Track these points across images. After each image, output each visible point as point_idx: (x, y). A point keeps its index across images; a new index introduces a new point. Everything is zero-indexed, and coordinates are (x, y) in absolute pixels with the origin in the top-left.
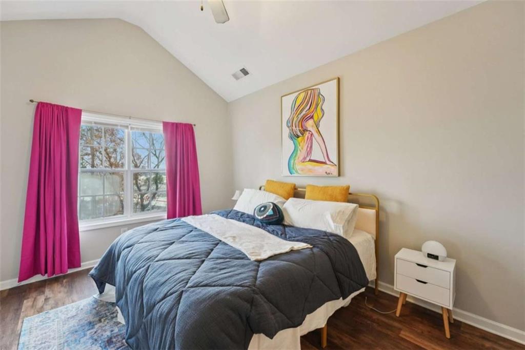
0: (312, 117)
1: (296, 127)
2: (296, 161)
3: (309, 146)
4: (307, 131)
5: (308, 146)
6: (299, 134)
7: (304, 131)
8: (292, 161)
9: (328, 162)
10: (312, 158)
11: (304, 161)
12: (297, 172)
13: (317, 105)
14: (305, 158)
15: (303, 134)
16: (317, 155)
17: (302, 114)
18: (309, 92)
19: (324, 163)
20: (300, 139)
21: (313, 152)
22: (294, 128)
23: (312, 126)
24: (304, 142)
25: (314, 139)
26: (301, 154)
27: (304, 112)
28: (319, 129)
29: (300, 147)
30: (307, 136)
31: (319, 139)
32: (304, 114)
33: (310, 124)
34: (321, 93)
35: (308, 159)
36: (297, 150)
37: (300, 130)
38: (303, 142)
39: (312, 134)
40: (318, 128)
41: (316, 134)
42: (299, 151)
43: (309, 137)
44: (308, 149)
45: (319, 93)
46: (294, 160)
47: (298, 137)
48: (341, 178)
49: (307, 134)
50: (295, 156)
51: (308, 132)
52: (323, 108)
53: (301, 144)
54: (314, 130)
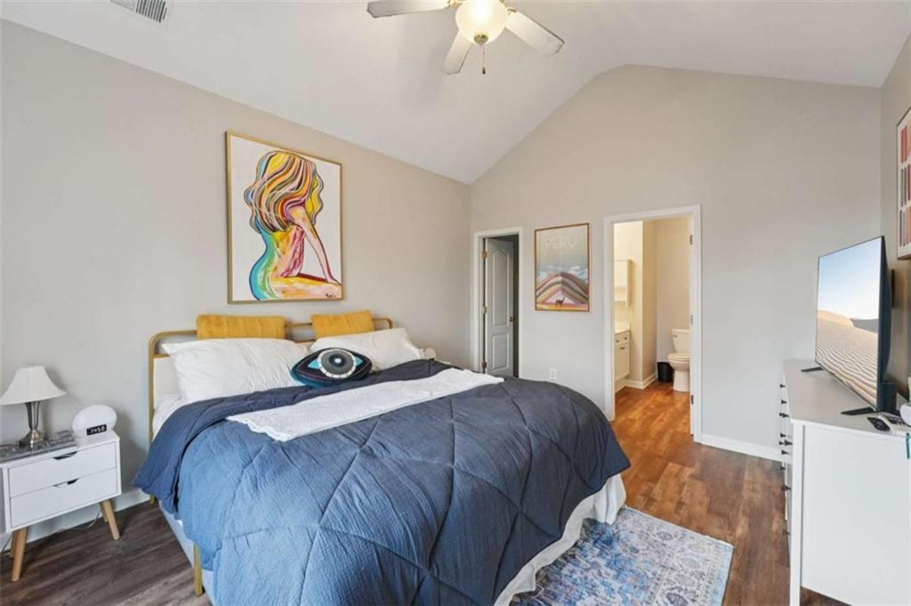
0: (303, 204)
1: (269, 210)
2: (269, 274)
3: (298, 250)
4: (294, 224)
5: (295, 251)
6: (276, 224)
7: (287, 222)
8: (260, 274)
9: (329, 280)
10: (303, 272)
11: (287, 274)
12: (271, 294)
13: (311, 189)
14: (289, 271)
15: (284, 228)
16: (311, 265)
17: (283, 191)
18: (298, 160)
19: (324, 281)
20: (277, 235)
21: (305, 260)
22: (264, 210)
23: (304, 220)
24: (288, 241)
25: (305, 240)
26: (282, 261)
27: (286, 190)
28: (315, 226)
29: (278, 250)
30: (292, 233)
31: (316, 242)
32: (287, 194)
33: (298, 214)
34: (318, 172)
35: (295, 272)
36: (274, 255)
37: (278, 219)
38: (285, 240)
39: (303, 233)
40: (313, 226)
41: (308, 233)
42: (276, 257)
43: (298, 235)
44: (297, 256)
45: (315, 173)
46: (266, 273)
47: (274, 230)
49: (293, 230)
50: (268, 265)
51: (295, 227)
52: (321, 195)
53: (280, 244)
54: (306, 227)
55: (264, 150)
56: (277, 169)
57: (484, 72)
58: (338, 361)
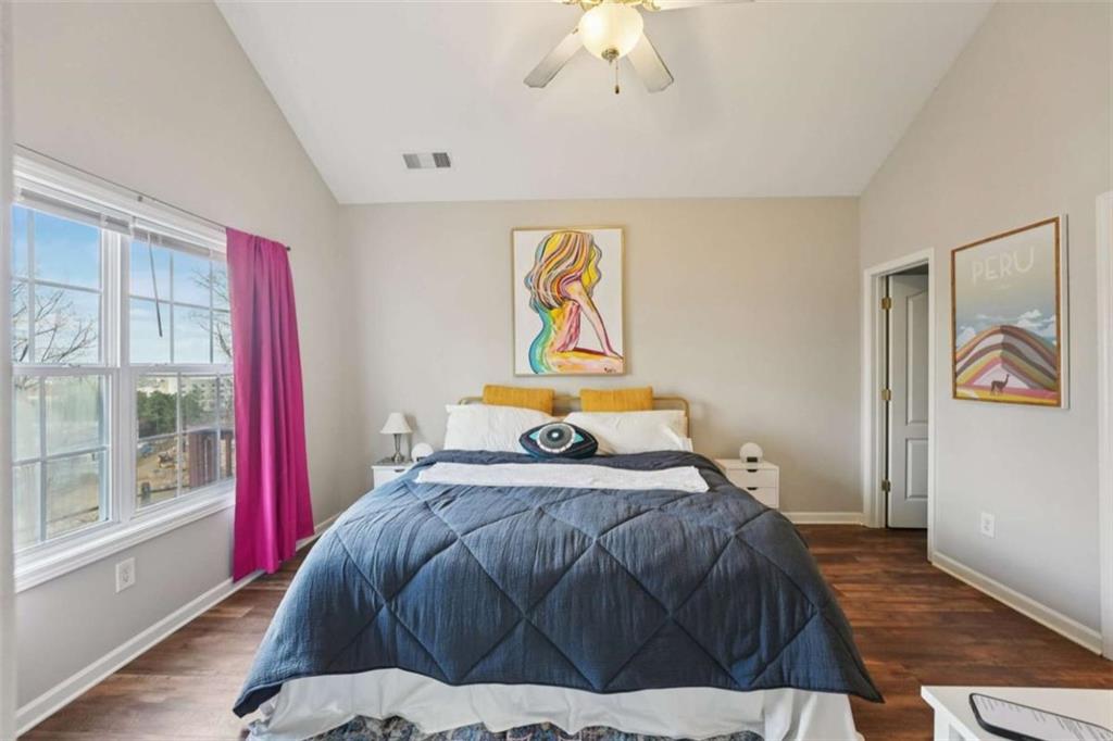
0: (579, 279)
1: (546, 290)
2: (547, 350)
3: (574, 325)
4: (570, 299)
5: (571, 326)
6: (553, 302)
7: (563, 299)
8: (538, 350)
9: (608, 353)
10: (578, 346)
11: (563, 348)
12: (548, 368)
13: (588, 261)
14: (565, 345)
15: (560, 305)
16: (588, 339)
17: (559, 270)
18: (573, 236)
19: (603, 354)
20: (554, 312)
21: (581, 336)
22: (542, 290)
23: (580, 294)
24: (564, 317)
25: (582, 314)
26: (557, 337)
27: (563, 267)
28: (593, 299)
29: (555, 327)
30: (568, 309)
31: (593, 315)
32: (564, 271)
33: (574, 289)
34: (596, 243)
35: (571, 347)
36: (550, 332)
37: (554, 297)
38: (561, 317)
39: (579, 307)
40: (590, 299)
41: (586, 308)
42: (553, 333)
43: (574, 310)
44: (573, 330)
45: (592, 243)
46: (544, 348)
47: (551, 308)
48: (628, 378)
49: (569, 305)
50: (544, 343)
51: (571, 302)
52: (599, 266)
53: (558, 321)
54: (582, 301)
55: (540, 236)
56: (554, 250)
57: (617, 92)
58: (555, 435)
